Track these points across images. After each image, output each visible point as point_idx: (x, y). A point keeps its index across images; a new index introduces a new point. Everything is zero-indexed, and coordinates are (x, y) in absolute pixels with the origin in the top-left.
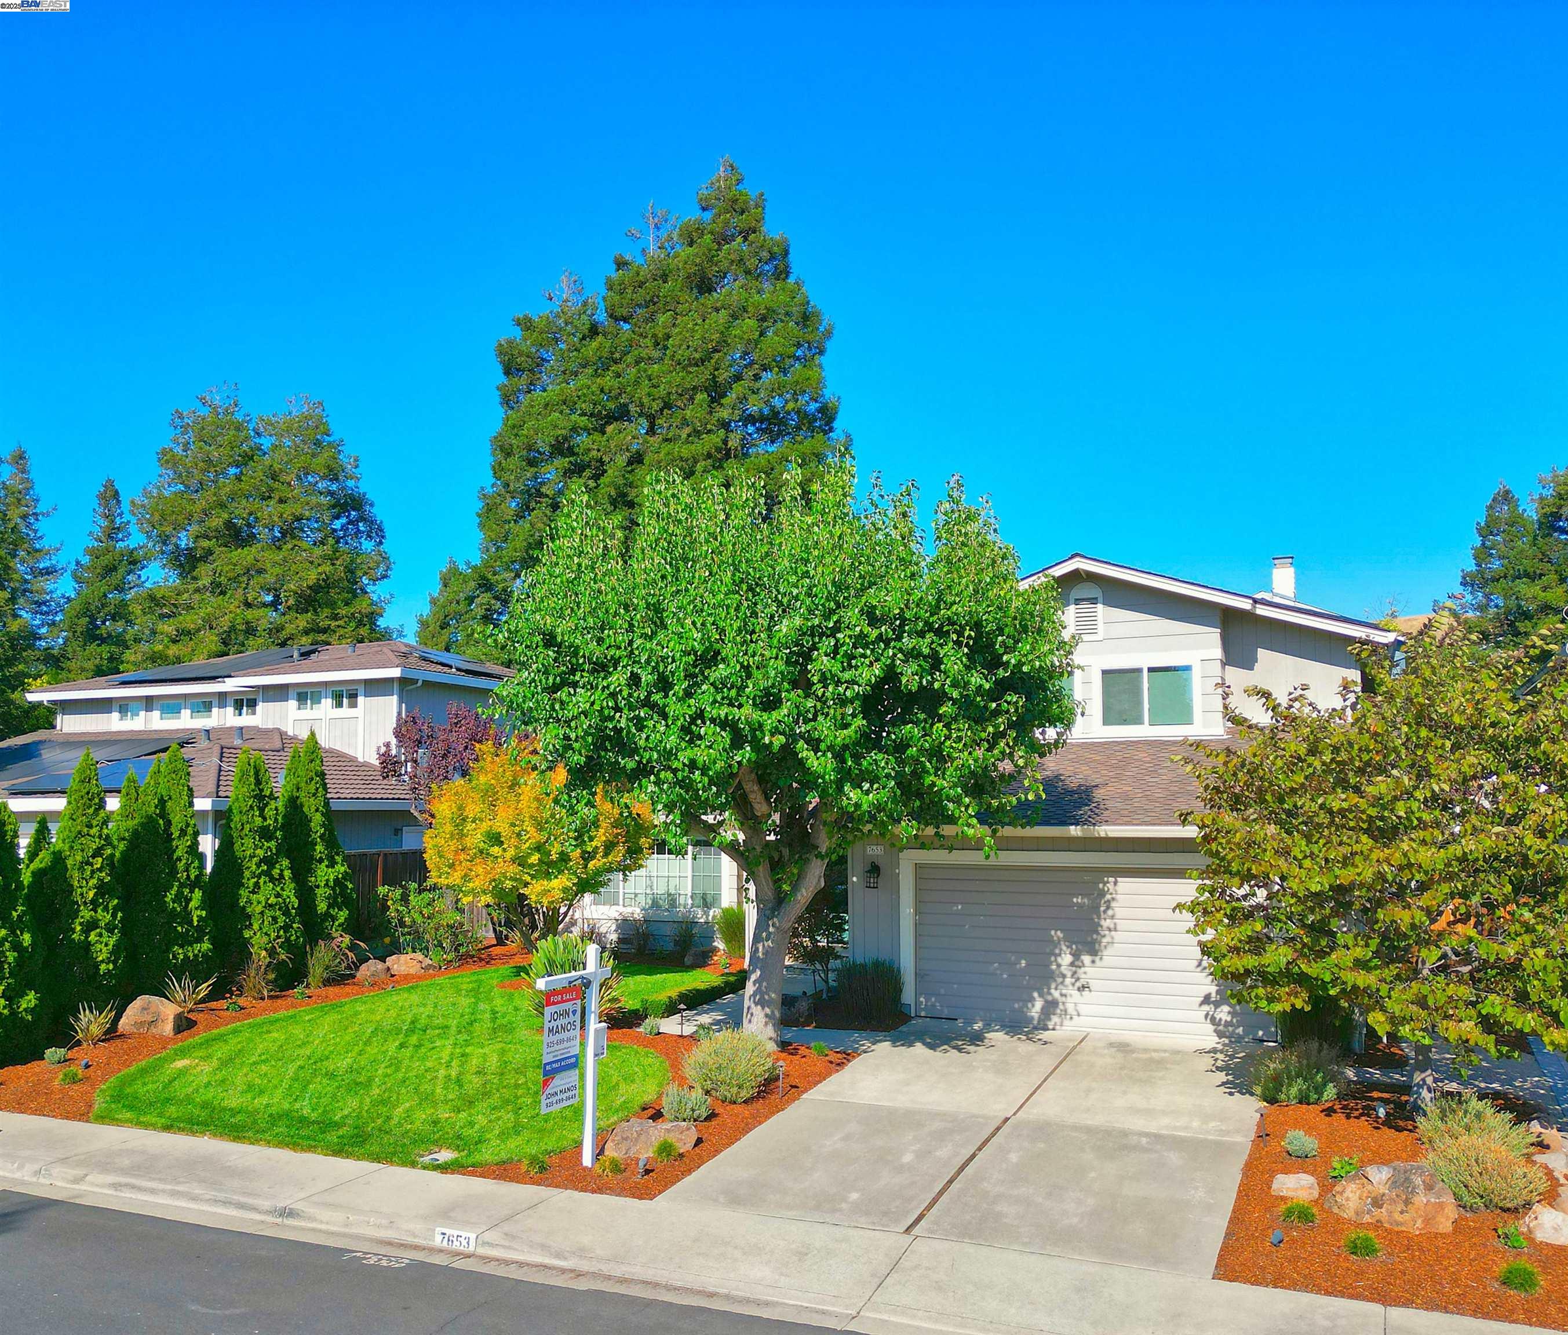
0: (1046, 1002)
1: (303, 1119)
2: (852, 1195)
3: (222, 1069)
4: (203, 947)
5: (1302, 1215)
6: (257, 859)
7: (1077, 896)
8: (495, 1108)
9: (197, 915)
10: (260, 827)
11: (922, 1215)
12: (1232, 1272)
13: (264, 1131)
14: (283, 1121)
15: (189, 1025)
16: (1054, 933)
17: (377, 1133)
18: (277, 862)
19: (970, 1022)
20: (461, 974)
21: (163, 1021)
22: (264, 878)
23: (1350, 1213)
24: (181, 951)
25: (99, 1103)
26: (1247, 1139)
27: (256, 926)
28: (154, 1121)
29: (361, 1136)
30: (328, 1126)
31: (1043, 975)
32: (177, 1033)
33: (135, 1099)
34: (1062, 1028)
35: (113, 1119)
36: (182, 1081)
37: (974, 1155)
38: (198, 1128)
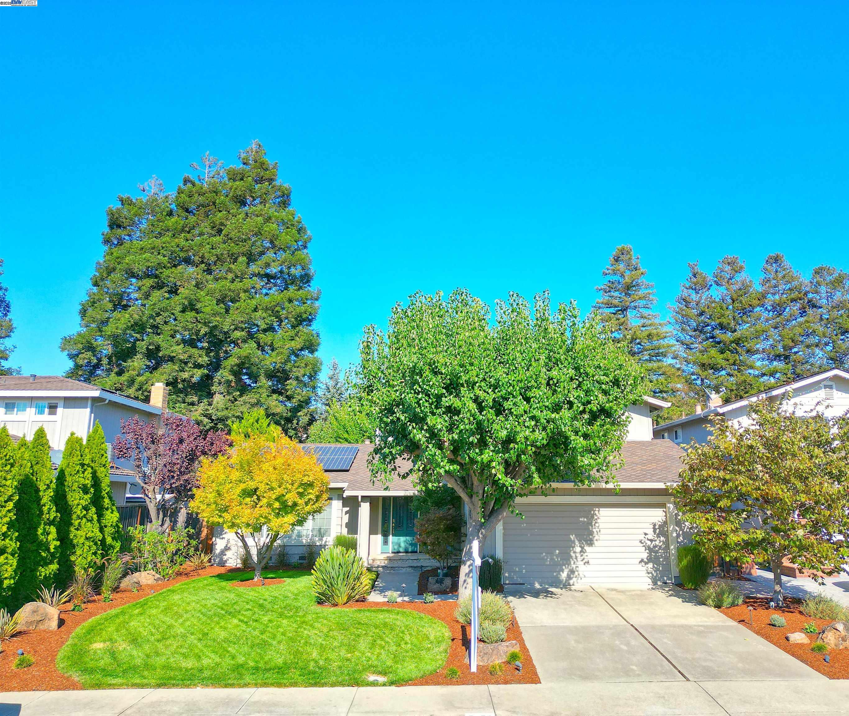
0: (569, 571)
1: (257, 669)
2: (631, 667)
3: (140, 646)
4: (54, 567)
5: (820, 649)
6: (80, 506)
7: (582, 517)
8: (370, 648)
9: (54, 544)
10: (83, 485)
11: (679, 672)
12: (832, 676)
13: (241, 678)
14: (244, 671)
15: (61, 622)
16: (571, 536)
17: (321, 671)
18: (90, 509)
19: (533, 584)
20: (183, 582)
21: (49, 620)
22: (84, 520)
23: (833, 646)
24: (43, 570)
25: (76, 677)
26: (735, 624)
27: (79, 552)
28: (145, 681)
29: (314, 673)
30: (281, 670)
31: (566, 558)
32: (59, 628)
33: (104, 670)
34: (577, 584)
35: (110, 685)
36: (122, 657)
37: (649, 642)
38: (189, 682)
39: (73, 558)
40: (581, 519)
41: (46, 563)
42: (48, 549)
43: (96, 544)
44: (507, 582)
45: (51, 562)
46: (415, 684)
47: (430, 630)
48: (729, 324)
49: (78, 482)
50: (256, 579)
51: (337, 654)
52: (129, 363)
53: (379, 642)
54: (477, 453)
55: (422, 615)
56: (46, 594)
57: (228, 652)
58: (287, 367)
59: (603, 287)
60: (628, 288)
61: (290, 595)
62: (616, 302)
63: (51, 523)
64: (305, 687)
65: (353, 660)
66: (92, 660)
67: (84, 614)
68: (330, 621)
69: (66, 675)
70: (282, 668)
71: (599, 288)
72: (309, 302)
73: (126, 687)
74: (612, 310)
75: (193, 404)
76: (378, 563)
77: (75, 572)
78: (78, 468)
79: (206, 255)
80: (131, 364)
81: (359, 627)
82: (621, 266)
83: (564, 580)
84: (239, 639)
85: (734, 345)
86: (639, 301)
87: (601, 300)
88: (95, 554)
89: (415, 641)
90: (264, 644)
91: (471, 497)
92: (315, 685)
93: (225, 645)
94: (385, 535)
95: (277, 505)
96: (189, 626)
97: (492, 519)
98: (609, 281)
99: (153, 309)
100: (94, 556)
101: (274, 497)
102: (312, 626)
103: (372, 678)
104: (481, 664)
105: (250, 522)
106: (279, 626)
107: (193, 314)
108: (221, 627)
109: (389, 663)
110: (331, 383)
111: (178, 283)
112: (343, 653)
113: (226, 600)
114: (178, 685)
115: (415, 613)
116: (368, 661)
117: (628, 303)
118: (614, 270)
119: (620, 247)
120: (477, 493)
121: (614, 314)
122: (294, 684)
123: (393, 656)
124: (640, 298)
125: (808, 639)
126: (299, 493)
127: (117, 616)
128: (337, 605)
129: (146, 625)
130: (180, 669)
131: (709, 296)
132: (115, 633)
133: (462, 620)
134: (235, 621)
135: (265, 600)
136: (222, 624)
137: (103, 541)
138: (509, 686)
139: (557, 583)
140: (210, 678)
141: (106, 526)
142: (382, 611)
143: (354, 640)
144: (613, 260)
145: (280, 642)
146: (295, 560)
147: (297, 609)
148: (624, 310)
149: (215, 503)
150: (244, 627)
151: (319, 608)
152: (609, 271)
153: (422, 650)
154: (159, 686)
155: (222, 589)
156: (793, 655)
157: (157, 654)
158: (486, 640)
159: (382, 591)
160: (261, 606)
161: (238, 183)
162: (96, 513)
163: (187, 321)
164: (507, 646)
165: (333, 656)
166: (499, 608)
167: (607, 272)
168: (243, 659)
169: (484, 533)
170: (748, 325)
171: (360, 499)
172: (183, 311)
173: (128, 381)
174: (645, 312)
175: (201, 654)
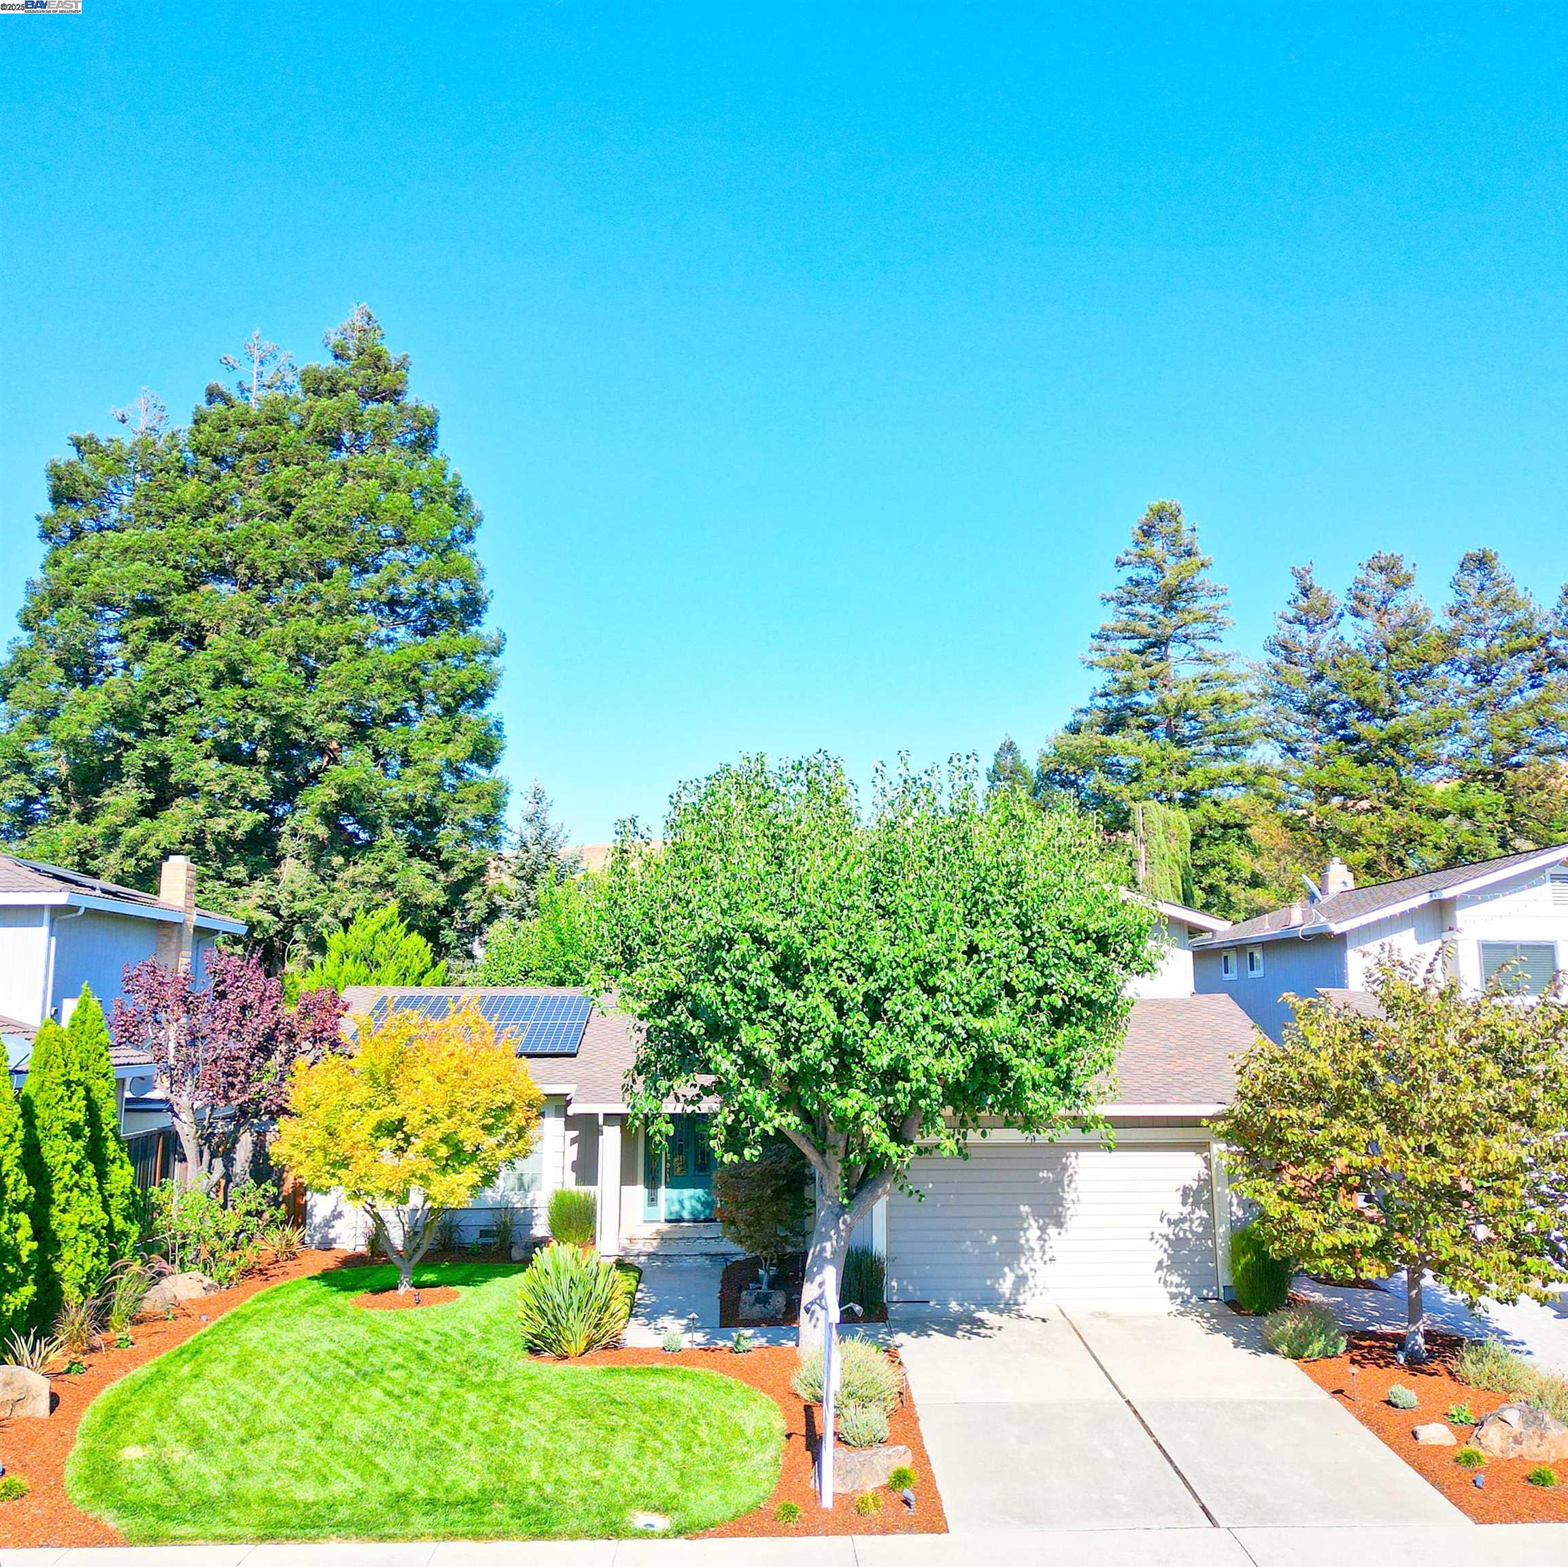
0: (1017, 1276)
1: (432, 1502)
2: (1117, 1497)
3: (211, 1454)
4: (29, 1290)
5: (1470, 1459)
6: (69, 1166)
7: (1043, 1170)
8: (636, 1457)
9: (28, 1248)
10: (72, 1124)
11: (1203, 1508)
12: (1482, 1516)
13: (406, 1523)
14: (410, 1508)
15: (55, 1400)
16: (1022, 1208)
17: (548, 1506)
18: (84, 1168)
19: (944, 1303)
20: (259, 1294)
21: (34, 1398)
22: (76, 1190)
23: (1497, 1453)
24: (11, 1299)
25: (111, 1520)
26: (1325, 1396)
27: (67, 1254)
28: (236, 1531)
29: (536, 1511)
30: (476, 1504)
31: (1013, 1251)
32: (52, 1412)
33: (156, 1507)
34: (1031, 1304)
35: (174, 1538)
36: (183, 1476)
37: (1156, 1442)
38: (314, 1532)
39: (58, 1267)
40: (1041, 1175)
41: (16, 1284)
42: (17, 1258)
43: (98, 1236)
44: (895, 1299)
45: (24, 1283)
46: (721, 1535)
47: (746, 1413)
48: (1376, 702)
49: (63, 1119)
50: (402, 1290)
51: (576, 1471)
52: (107, 797)
53: (651, 1442)
54: (833, 1092)
55: (731, 1381)
56: (22, 1347)
57: (376, 1466)
58: (437, 803)
59: (1115, 594)
60: (1171, 598)
61: (473, 1331)
62: (1143, 627)
63: (19, 1207)
64: (524, 1540)
65: (605, 1483)
66: (130, 1484)
67: (88, 1379)
68: (556, 1396)
69: (90, 1516)
70: (478, 1501)
71: (1108, 596)
72: (480, 659)
73: (202, 1541)
74: (1135, 644)
75: (238, 883)
76: (639, 1247)
77: (62, 1293)
78: (61, 1091)
79: (260, 563)
80: (112, 799)
81: (612, 1409)
82: (1157, 547)
83: (1008, 1295)
84: (392, 1436)
85: (1388, 750)
86: (1194, 625)
87: (1111, 623)
88: (96, 1255)
89: (719, 1440)
90: (437, 1449)
91: (823, 1153)
92: (541, 1535)
93: (367, 1451)
94: (652, 1183)
95: (443, 1151)
96: (293, 1407)
97: (864, 1194)
98: (1130, 579)
99: (154, 682)
100: (95, 1260)
101: (439, 1135)
102: (523, 1408)
103: (641, 1520)
104: (841, 1490)
105: (393, 1188)
106: (461, 1409)
107: (238, 691)
108: (353, 1408)
109: (672, 1488)
110: (530, 832)
111: (206, 623)
112: (587, 1468)
113: (353, 1341)
114: (295, 1538)
115: (716, 1375)
116: (632, 1485)
117: (1169, 631)
118: (1140, 556)
119: (1155, 504)
120: (834, 1146)
121: (1137, 652)
122: (503, 1535)
123: (678, 1473)
124: (1196, 620)
125: (1453, 1437)
126: (484, 1127)
127: (150, 1381)
128: (566, 1358)
129: (213, 1404)
130: (294, 1504)
131: (1337, 638)
132: (159, 1424)
133: (805, 1394)
134: (377, 1394)
135: (427, 1342)
136: (355, 1400)
137: (110, 1228)
138: (890, 1539)
139: (993, 1302)
140: (348, 1523)
141: (111, 1196)
142: (656, 1372)
143: (604, 1440)
144: (1139, 532)
145: (468, 1445)
146: (472, 1237)
147: (491, 1363)
148: (1160, 643)
149: (324, 1149)
150: (395, 1406)
151: (533, 1365)
152: (1131, 557)
153: (732, 1459)
154: (262, 1539)
155: (338, 1313)
156: (1420, 1471)
157: (246, 1471)
158: (851, 1441)
159: (652, 1315)
160: (421, 1356)
161: (324, 402)
162: (95, 1174)
163: (224, 706)
164: (889, 1456)
165: (567, 1473)
166: (875, 1375)
167: (1126, 559)
168: (406, 1481)
169: (849, 1220)
170: (1418, 704)
171: (601, 1121)
172: (215, 686)
173: (105, 836)
174: (1210, 647)
175: (325, 1471)
